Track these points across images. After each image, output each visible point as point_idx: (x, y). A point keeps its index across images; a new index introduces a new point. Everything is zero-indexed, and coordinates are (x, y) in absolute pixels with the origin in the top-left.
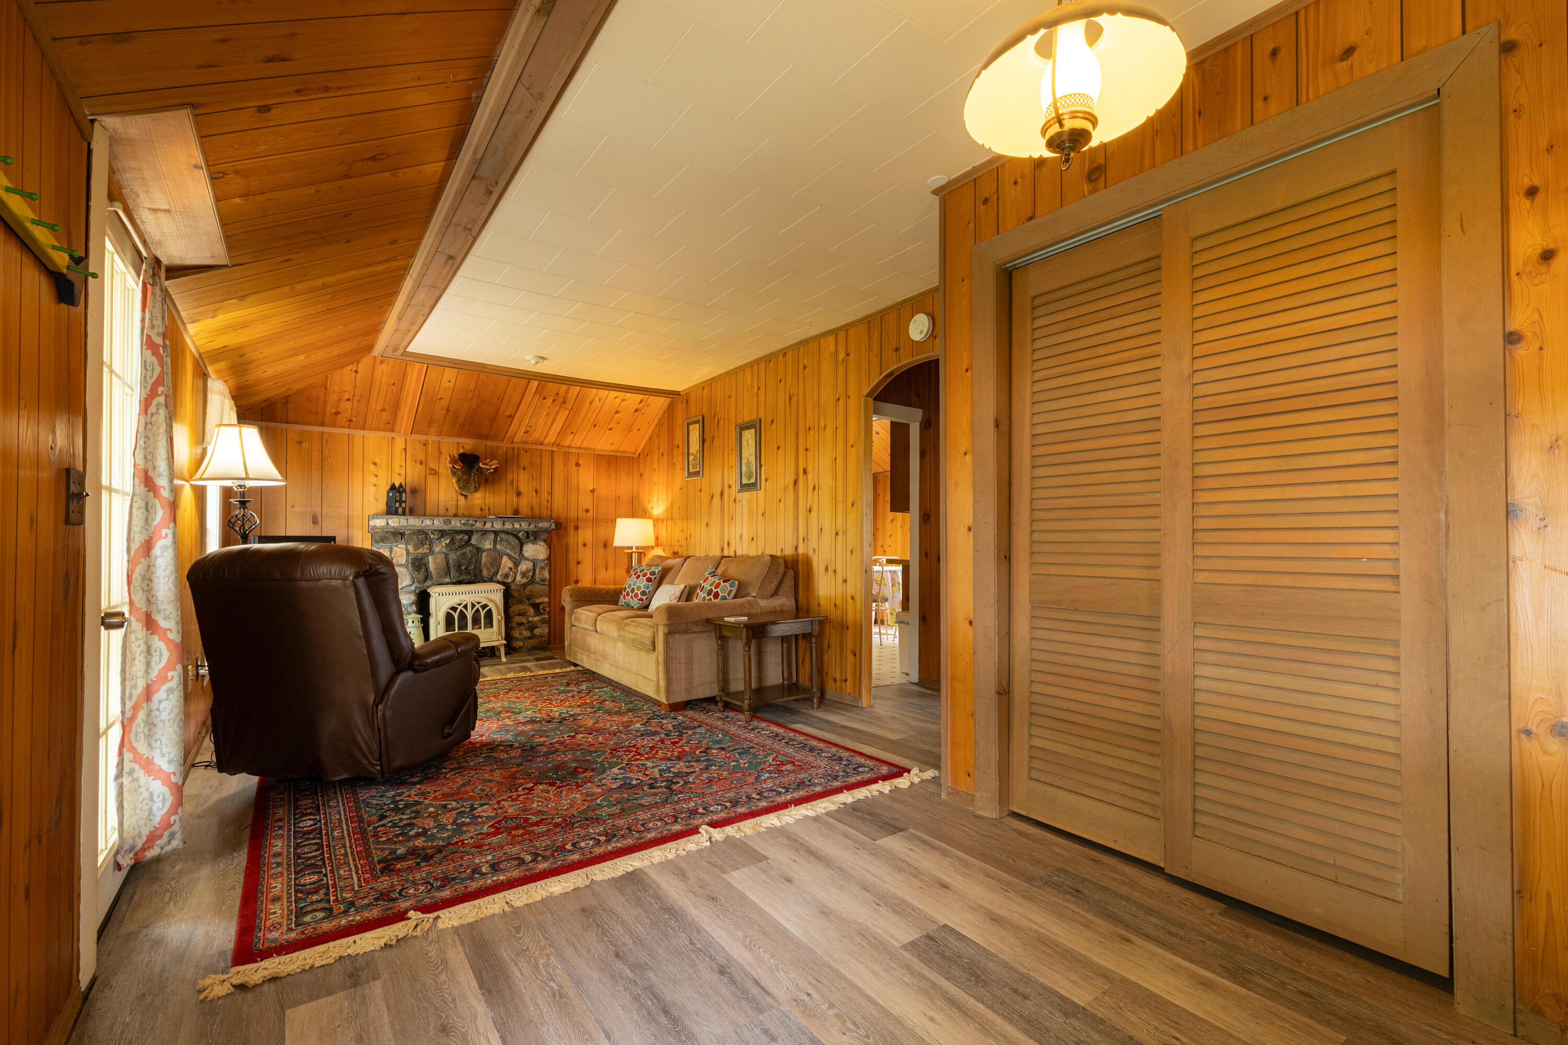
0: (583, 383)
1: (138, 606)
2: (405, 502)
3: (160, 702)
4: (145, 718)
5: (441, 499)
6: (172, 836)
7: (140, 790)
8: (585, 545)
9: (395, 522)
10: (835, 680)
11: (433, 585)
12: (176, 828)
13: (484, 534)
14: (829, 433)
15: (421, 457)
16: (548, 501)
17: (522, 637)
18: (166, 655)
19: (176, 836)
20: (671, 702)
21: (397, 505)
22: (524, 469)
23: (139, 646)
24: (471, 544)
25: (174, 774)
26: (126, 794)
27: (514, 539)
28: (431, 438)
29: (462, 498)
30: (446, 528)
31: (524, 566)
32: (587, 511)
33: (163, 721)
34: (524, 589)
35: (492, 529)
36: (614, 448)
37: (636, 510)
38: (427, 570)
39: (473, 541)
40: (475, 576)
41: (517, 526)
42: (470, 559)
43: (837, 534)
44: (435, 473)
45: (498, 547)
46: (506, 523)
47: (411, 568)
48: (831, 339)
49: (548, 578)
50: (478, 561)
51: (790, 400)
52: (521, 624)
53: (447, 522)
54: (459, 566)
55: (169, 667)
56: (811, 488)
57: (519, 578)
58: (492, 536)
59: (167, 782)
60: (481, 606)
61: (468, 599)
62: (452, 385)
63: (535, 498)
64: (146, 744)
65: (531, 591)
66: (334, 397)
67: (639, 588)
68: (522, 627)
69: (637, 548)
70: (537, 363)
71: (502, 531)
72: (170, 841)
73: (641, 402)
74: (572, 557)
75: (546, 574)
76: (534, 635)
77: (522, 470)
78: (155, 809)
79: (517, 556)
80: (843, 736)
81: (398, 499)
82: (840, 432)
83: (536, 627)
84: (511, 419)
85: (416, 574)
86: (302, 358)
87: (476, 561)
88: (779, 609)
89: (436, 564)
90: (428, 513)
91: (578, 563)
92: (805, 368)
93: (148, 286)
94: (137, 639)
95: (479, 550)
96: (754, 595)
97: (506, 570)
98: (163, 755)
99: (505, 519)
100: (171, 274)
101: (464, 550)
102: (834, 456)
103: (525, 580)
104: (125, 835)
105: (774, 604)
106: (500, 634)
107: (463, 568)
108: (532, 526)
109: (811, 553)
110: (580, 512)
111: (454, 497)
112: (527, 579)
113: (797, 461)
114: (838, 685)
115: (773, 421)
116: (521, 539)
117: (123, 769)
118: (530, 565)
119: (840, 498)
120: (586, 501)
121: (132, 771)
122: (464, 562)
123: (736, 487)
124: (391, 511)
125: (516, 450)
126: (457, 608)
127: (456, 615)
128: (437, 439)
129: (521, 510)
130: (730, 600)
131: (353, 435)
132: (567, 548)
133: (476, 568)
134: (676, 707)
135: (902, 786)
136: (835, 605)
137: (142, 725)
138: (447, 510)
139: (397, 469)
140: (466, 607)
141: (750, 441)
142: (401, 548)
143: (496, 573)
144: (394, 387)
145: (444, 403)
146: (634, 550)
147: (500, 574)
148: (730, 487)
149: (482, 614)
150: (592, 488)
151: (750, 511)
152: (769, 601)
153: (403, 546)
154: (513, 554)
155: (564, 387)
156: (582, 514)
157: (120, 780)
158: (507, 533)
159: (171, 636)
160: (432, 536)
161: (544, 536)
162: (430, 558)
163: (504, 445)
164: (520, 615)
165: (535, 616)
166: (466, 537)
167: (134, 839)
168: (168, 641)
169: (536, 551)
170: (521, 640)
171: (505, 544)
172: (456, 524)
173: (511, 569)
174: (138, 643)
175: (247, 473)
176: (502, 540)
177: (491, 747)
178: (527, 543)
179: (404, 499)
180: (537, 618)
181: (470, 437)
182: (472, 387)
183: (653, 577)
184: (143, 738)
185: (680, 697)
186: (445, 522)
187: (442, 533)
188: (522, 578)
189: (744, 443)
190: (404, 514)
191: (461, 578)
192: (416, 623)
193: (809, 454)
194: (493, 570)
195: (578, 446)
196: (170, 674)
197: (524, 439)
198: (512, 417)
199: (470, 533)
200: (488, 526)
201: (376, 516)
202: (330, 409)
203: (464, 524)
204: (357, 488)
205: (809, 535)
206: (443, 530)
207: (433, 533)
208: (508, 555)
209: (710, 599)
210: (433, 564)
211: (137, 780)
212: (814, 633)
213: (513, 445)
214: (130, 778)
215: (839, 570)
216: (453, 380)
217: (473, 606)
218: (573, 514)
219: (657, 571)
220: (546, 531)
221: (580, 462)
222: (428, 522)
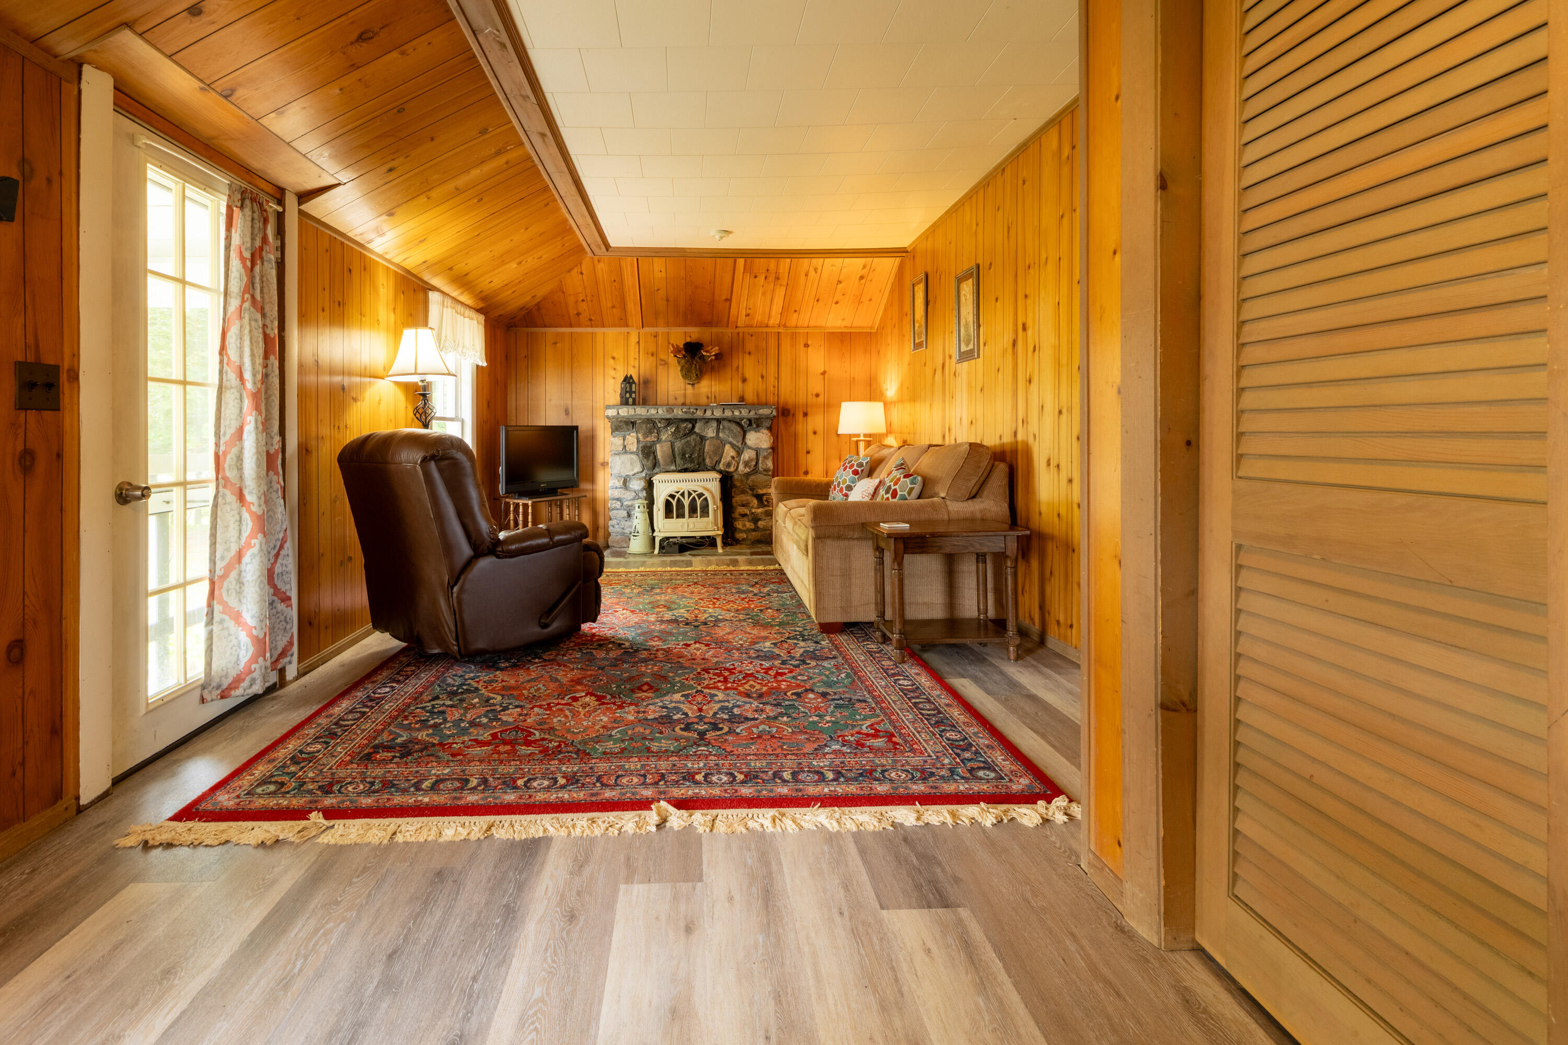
0: (787, 253)
1: (233, 481)
2: (635, 392)
3: (247, 564)
4: (237, 577)
5: (671, 389)
6: (253, 682)
7: (230, 638)
8: (815, 433)
9: (625, 412)
10: (1058, 623)
11: (660, 472)
12: (256, 675)
13: (707, 422)
14: (1051, 267)
15: (652, 348)
16: (774, 387)
17: (745, 529)
18: (250, 524)
19: (257, 682)
20: (822, 621)
21: (628, 395)
22: (749, 353)
23: (234, 516)
24: (695, 432)
25: (255, 628)
26: (215, 640)
27: (736, 427)
28: (661, 330)
29: (690, 387)
30: (668, 416)
31: (747, 455)
32: (817, 395)
33: (248, 581)
34: (747, 479)
35: (712, 417)
36: (847, 323)
37: (872, 392)
38: (655, 457)
39: (697, 430)
40: (699, 464)
41: (737, 413)
42: (694, 447)
43: (1060, 412)
44: (665, 363)
45: (721, 435)
46: (726, 411)
47: (641, 456)
48: (1053, 134)
49: (772, 468)
50: (702, 450)
51: (1008, 232)
52: (744, 515)
53: (671, 410)
54: (684, 455)
55: (252, 536)
56: (1031, 349)
57: (741, 467)
58: (714, 424)
59: (250, 635)
60: (697, 495)
61: (685, 487)
62: (664, 274)
63: (760, 384)
64: (237, 599)
65: (753, 481)
66: (571, 300)
67: (845, 481)
68: (745, 519)
69: (865, 435)
70: (721, 238)
71: (724, 419)
72: (251, 685)
73: (864, 267)
74: (801, 447)
75: (770, 464)
76: (758, 527)
77: (747, 356)
78: (241, 656)
79: (739, 445)
80: (1013, 709)
81: (628, 390)
82: (1064, 264)
83: (759, 520)
84: (728, 303)
85: (645, 461)
86: (514, 265)
87: (700, 449)
88: (979, 516)
89: (663, 452)
90: (658, 403)
91: (808, 452)
92: (1024, 182)
93: (235, 208)
94: (232, 510)
95: (703, 438)
96: (943, 495)
97: (729, 459)
98: (248, 611)
99: (725, 407)
100: (303, 199)
101: (688, 438)
102: (1057, 301)
103: (747, 470)
104: (213, 673)
105: (972, 509)
106: (716, 524)
107: (687, 456)
108: (752, 413)
109: (1031, 440)
110: (810, 396)
111: (683, 386)
112: (750, 468)
113: (1016, 314)
114: (1062, 630)
115: (991, 264)
116: (744, 427)
117: (213, 618)
118: (752, 454)
119: (1064, 360)
120: (816, 385)
121: (222, 622)
122: (688, 450)
123: (955, 356)
124: (625, 402)
125: (741, 335)
126: (675, 496)
127: (674, 503)
128: (665, 330)
129: (746, 396)
130: (912, 500)
131: (596, 333)
132: (795, 435)
133: (699, 456)
134: (828, 628)
135: (1026, 822)
136: (1059, 515)
137: (234, 583)
138: (676, 399)
139: (632, 362)
140: (683, 494)
141: (968, 296)
142: (632, 436)
143: (718, 462)
144: (615, 284)
145: (662, 293)
146: (862, 438)
147: (722, 463)
148: (950, 357)
149: (699, 502)
150: (822, 370)
151: (969, 386)
152: (965, 504)
153: (634, 434)
154: (735, 443)
155: (773, 263)
156: (812, 400)
157: (211, 627)
158: (730, 421)
159: (254, 509)
160: (659, 425)
161: (768, 424)
162: (658, 445)
163: (728, 332)
164: (743, 506)
165: (758, 508)
166: (690, 426)
167: (221, 678)
168: (252, 513)
169: (759, 439)
170: (745, 532)
171: (727, 432)
172: (678, 413)
173: (733, 458)
174: (233, 513)
175: (416, 368)
176: (724, 428)
177: (603, 642)
178: (750, 430)
179: (634, 390)
180: (760, 510)
181: (696, 326)
182: (682, 274)
183: (860, 470)
184: (234, 594)
185: (835, 617)
186: (668, 411)
187: (669, 422)
188: (745, 467)
189: (963, 299)
190: (634, 404)
191: (685, 466)
192: (642, 507)
193: (1029, 301)
194: (716, 459)
195: (806, 325)
196: (253, 541)
197: (747, 322)
198: (729, 300)
199: (693, 421)
200: (708, 414)
201: (612, 407)
202: (573, 312)
203: (685, 412)
204: (599, 380)
205: (1029, 415)
206: (670, 419)
207: (660, 422)
208: (731, 443)
209: (888, 499)
210: (661, 451)
211: (227, 629)
212: (1008, 553)
213: (737, 330)
214: (221, 627)
215: (1062, 466)
216: (663, 270)
217: (690, 494)
218: (801, 399)
219: (864, 462)
220: (767, 417)
221: (809, 343)
222: (653, 411)
